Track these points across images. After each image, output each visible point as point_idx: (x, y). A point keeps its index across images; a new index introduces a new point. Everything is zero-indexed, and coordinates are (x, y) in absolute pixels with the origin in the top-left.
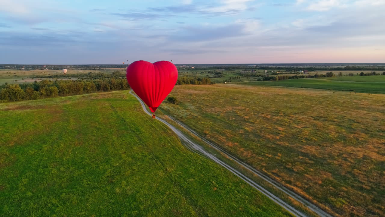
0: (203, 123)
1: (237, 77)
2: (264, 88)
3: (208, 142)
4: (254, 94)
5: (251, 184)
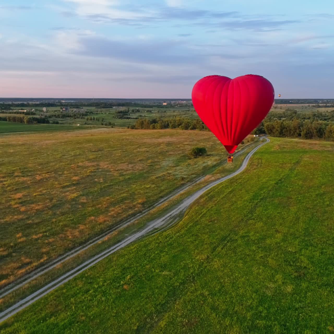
0: (148, 186)
1: (92, 118)
2: (47, 135)
3: (139, 216)
4: (63, 144)
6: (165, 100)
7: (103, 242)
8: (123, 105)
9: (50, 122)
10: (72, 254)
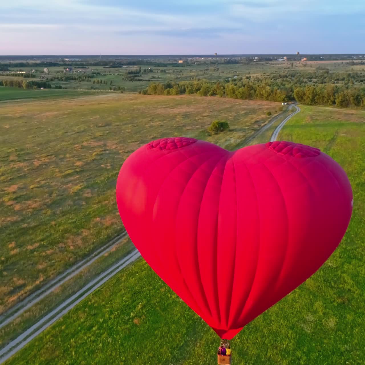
1: (100, 81)
4: (65, 116)
5: (72, 307)
6: (180, 57)
7: (111, 254)
8: (134, 64)
9: (52, 86)
10: (74, 271)
